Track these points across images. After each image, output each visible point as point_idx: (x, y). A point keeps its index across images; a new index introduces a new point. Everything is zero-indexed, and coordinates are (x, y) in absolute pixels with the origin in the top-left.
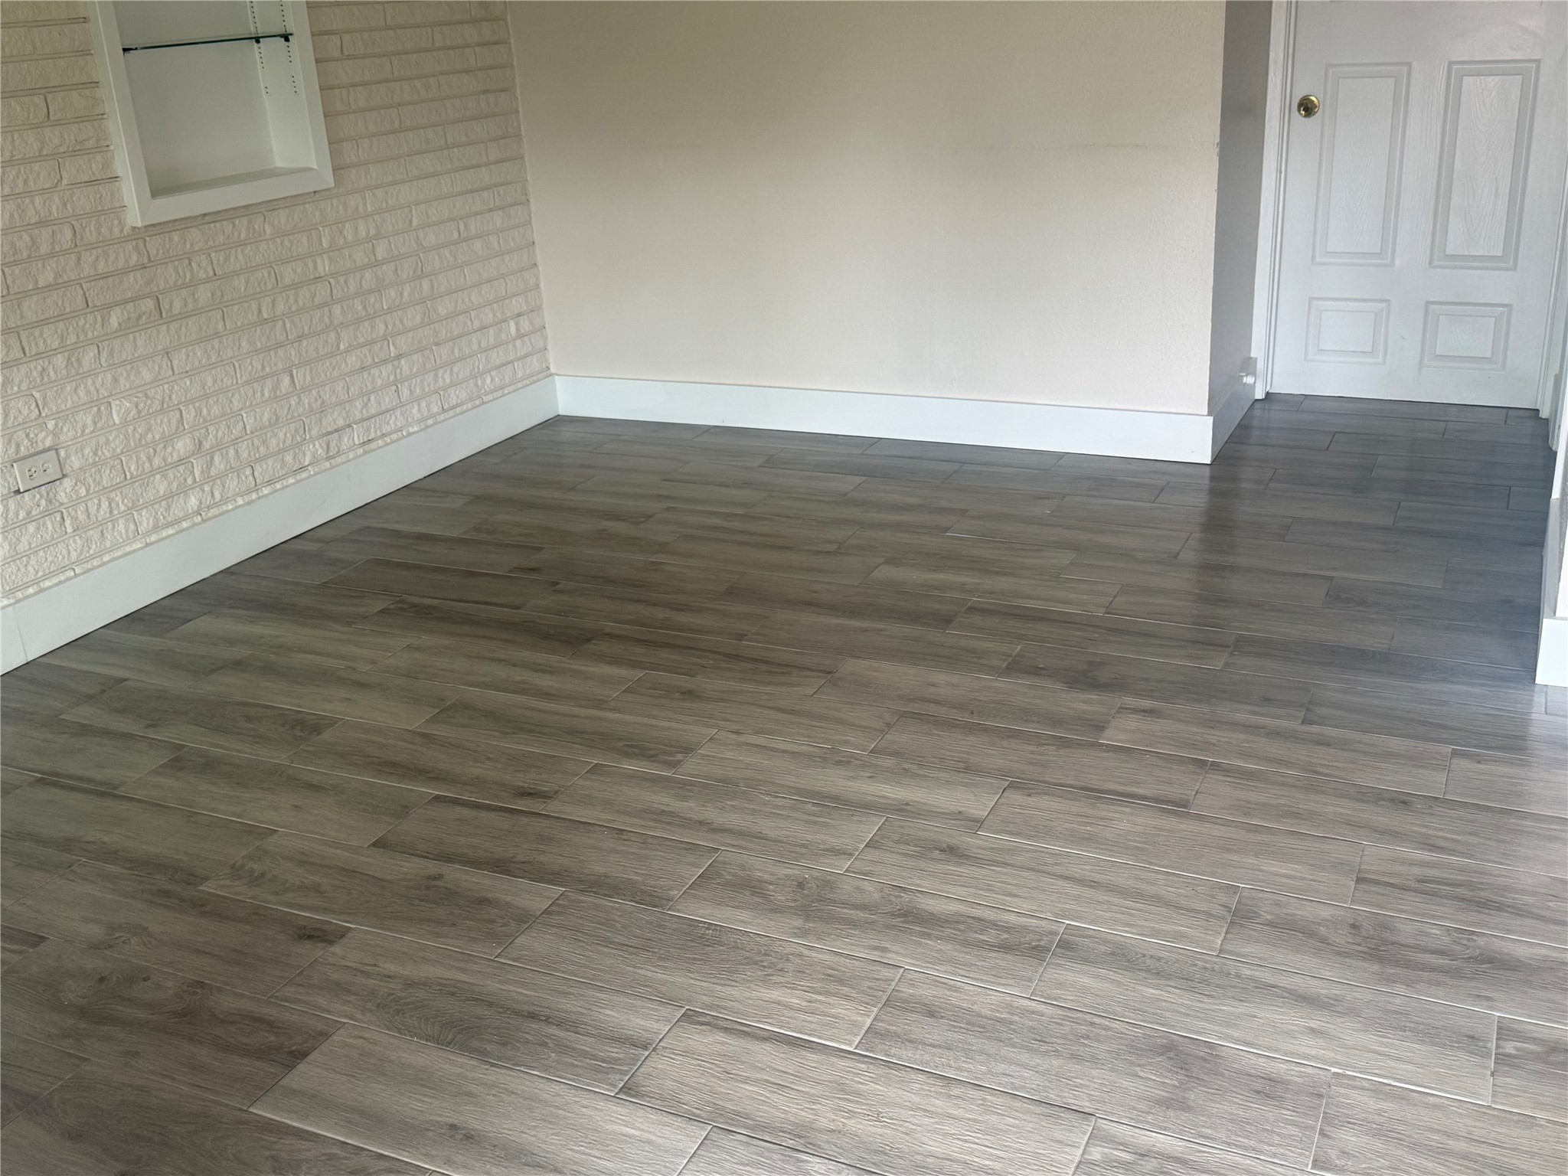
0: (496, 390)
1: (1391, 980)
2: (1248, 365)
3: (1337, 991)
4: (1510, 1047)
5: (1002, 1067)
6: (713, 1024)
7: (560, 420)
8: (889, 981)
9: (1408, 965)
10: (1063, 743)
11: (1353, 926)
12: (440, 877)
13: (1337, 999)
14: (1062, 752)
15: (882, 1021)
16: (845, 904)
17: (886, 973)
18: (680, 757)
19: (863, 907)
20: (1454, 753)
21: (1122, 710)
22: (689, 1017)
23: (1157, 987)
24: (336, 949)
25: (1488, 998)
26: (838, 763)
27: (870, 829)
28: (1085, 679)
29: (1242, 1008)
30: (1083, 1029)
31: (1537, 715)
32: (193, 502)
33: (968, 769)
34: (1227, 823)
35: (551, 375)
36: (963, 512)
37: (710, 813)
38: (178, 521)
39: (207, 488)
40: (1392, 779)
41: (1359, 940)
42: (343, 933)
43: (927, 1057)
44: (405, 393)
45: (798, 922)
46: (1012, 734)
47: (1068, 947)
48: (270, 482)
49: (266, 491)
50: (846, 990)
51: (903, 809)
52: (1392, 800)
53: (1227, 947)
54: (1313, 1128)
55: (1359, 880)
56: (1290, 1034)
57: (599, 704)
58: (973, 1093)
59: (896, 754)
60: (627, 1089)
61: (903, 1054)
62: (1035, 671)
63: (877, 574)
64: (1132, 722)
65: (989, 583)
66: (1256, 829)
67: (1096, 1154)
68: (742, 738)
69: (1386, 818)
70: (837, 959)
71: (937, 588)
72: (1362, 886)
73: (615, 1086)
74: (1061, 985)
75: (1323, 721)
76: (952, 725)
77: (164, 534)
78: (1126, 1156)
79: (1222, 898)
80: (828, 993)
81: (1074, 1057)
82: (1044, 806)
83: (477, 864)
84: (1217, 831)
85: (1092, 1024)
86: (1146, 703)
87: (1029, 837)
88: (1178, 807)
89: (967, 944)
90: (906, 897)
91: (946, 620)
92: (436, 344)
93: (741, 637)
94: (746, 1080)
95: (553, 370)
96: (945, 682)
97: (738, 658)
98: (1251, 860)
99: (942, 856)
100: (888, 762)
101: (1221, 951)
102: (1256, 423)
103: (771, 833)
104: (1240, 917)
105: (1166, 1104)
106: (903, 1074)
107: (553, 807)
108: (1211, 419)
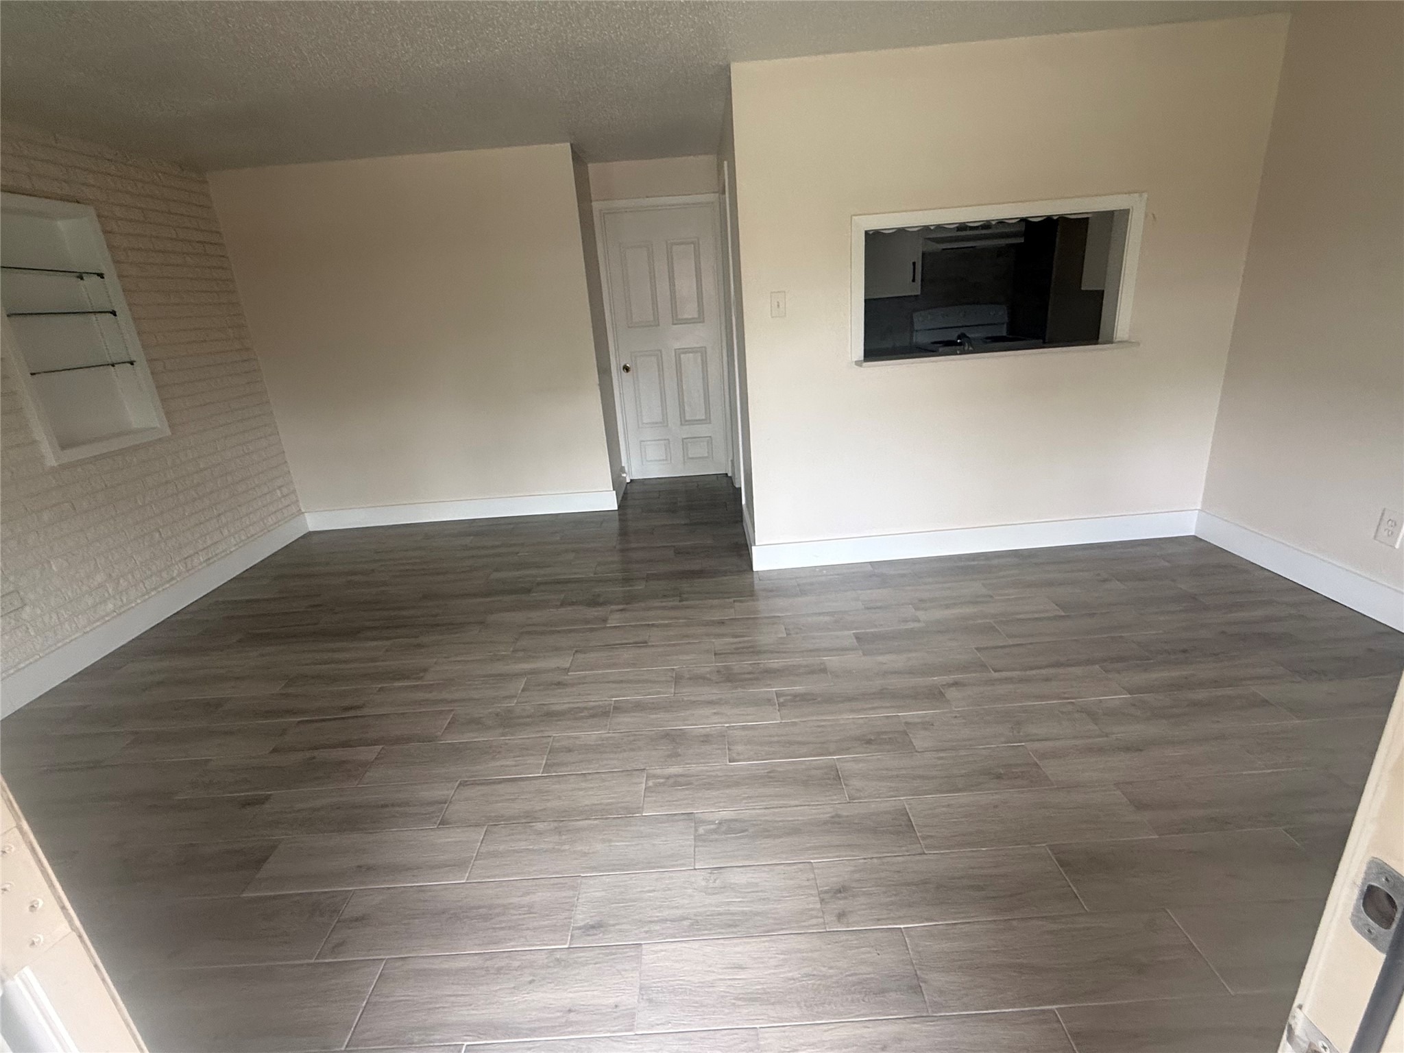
0: (275, 523)
1: (736, 688)
2: (622, 470)
3: (719, 696)
4: (782, 700)
5: (605, 762)
6: (474, 784)
7: (310, 534)
8: (548, 743)
9: (741, 680)
10: (592, 630)
11: (718, 672)
12: (314, 758)
13: (721, 699)
14: (593, 634)
15: (550, 760)
16: (519, 717)
17: (545, 740)
18: (421, 674)
19: (528, 717)
20: (734, 601)
21: (612, 611)
22: (463, 784)
23: (656, 714)
24: (267, 806)
25: (770, 685)
26: (498, 660)
27: (522, 684)
28: (594, 602)
29: (688, 713)
30: (632, 738)
31: (756, 581)
32: (110, 606)
33: (557, 649)
34: (663, 646)
35: (303, 513)
36: (522, 544)
37: (445, 695)
38: (103, 617)
39: (117, 597)
40: (717, 616)
41: (721, 676)
42: (267, 798)
43: (573, 768)
44: (226, 532)
45: (501, 730)
46: (571, 631)
47: (618, 709)
48: (155, 589)
49: (153, 593)
50: (531, 752)
51: (533, 672)
52: (718, 623)
53: (676, 692)
54: (725, 748)
55: (715, 654)
56: (708, 717)
57: (373, 660)
58: (597, 776)
59: (523, 650)
60: (442, 823)
61: (563, 771)
62: (573, 604)
63: (492, 577)
64: (617, 616)
65: (542, 572)
66: (674, 645)
67: (650, 783)
68: (450, 659)
69: (717, 630)
70: (524, 741)
71: (520, 578)
72: (717, 656)
73: (436, 823)
74: (619, 724)
75: (687, 599)
76: (543, 633)
77: (95, 625)
78: (662, 780)
79: (670, 674)
80: (523, 756)
81: (633, 750)
82: (592, 656)
83: (334, 746)
84: (660, 650)
85: (635, 735)
86: (621, 607)
87: (589, 670)
88: (644, 644)
89: (576, 719)
90: (545, 708)
91: (529, 591)
92: (239, 506)
93: (436, 615)
94: (497, 802)
95: (303, 510)
96: (536, 616)
97: (438, 625)
98: (675, 657)
99: (556, 687)
100: (521, 654)
101: (675, 693)
102: (629, 492)
103: (476, 697)
104: (678, 679)
105: (669, 756)
106: (564, 778)
107: (366, 711)
108: (615, 492)
